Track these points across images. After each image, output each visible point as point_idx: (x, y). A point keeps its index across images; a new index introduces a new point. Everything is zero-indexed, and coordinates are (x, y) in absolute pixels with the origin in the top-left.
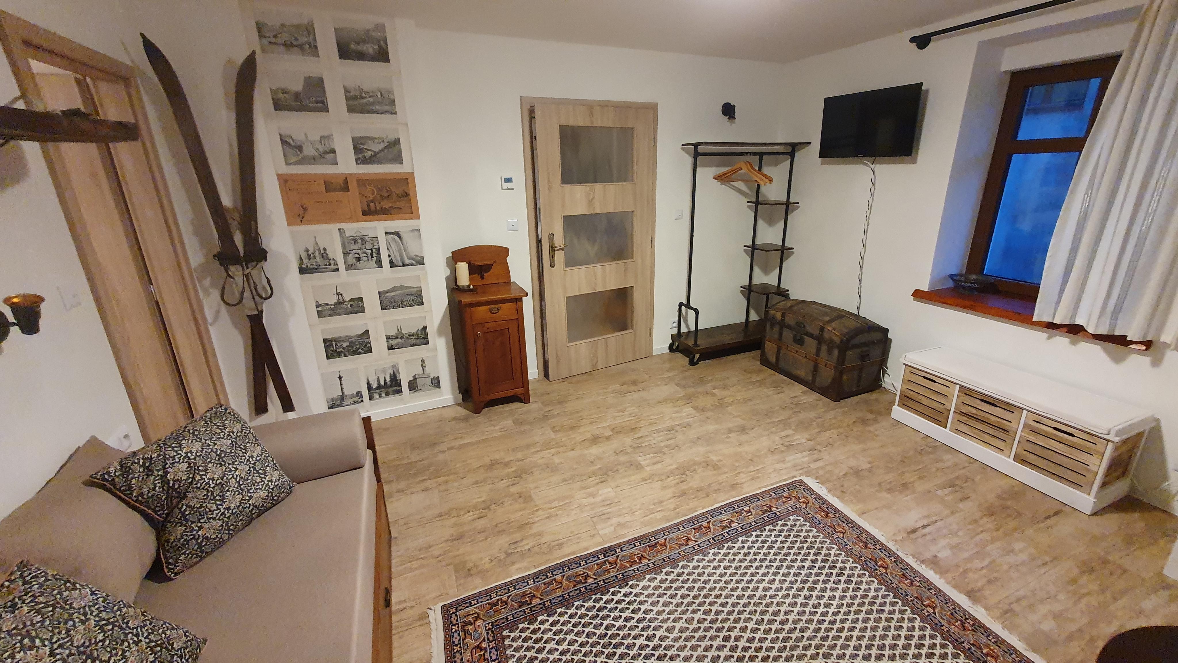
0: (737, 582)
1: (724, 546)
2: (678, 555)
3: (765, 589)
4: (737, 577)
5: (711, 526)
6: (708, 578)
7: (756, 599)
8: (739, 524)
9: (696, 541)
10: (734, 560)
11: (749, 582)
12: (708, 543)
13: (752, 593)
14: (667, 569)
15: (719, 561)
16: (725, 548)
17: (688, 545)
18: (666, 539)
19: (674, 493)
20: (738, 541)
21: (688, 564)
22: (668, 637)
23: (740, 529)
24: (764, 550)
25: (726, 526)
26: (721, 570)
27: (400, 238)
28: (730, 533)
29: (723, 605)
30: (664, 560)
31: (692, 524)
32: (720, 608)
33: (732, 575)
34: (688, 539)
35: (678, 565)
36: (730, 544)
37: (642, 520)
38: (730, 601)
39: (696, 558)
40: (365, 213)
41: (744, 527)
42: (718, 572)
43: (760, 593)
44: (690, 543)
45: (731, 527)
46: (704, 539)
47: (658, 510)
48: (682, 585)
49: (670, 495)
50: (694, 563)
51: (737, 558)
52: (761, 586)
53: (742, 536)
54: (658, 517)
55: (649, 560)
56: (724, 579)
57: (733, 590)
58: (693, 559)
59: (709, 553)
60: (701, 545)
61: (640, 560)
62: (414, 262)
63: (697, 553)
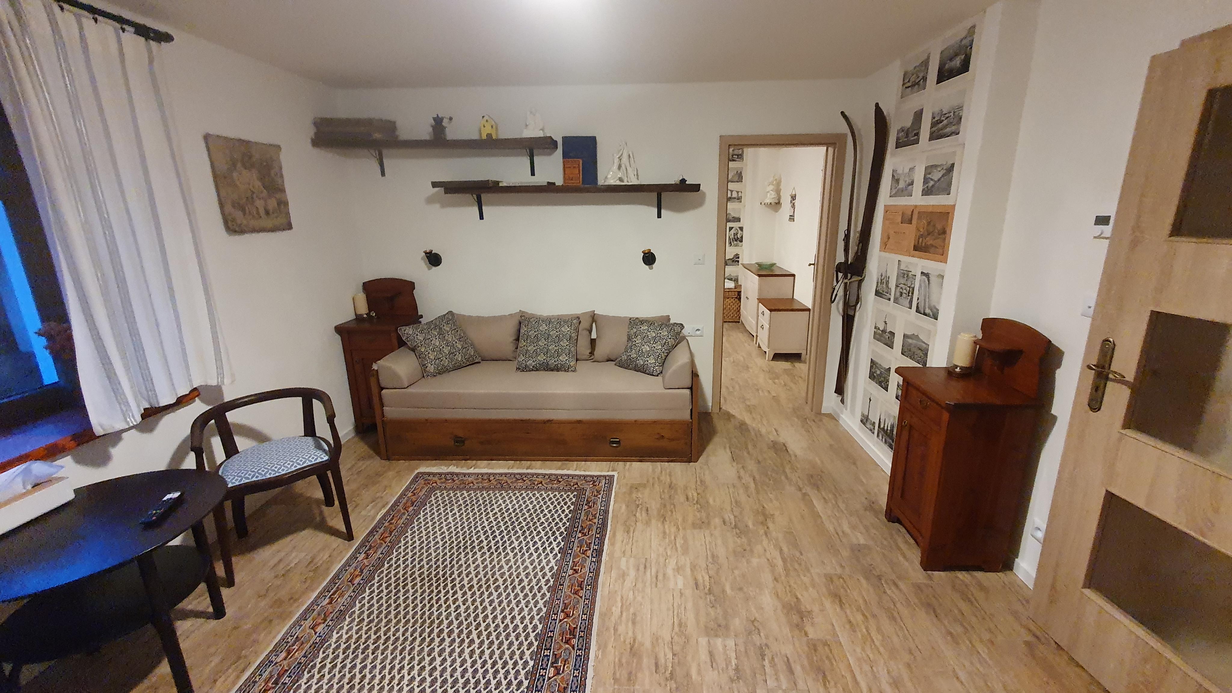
0: (497, 626)
1: (536, 640)
2: (558, 597)
3: (472, 642)
4: (501, 629)
5: (567, 646)
6: (520, 606)
7: (473, 627)
8: (549, 678)
9: (560, 621)
10: (517, 640)
11: (489, 635)
12: (551, 629)
13: (479, 630)
14: (552, 583)
15: (526, 626)
16: (534, 640)
17: (562, 611)
18: (581, 597)
19: (641, 644)
20: (531, 659)
21: (544, 600)
22: (504, 558)
23: (543, 672)
24: (501, 675)
25: (556, 661)
26: (517, 621)
27: (929, 281)
28: (546, 659)
29: (491, 602)
30: (561, 585)
31: (582, 629)
32: (491, 598)
33: (507, 626)
34: (567, 616)
35: (548, 592)
36: (534, 648)
37: (619, 593)
38: (490, 608)
39: (545, 610)
40: (916, 248)
41: (541, 679)
42: (518, 618)
43: (474, 635)
44: (562, 614)
45: (552, 667)
46: (557, 630)
47: (624, 614)
48: (531, 585)
49: (639, 637)
50: (541, 604)
51: (516, 643)
52: (477, 641)
53: (533, 667)
54: (614, 609)
55: (569, 575)
56: (509, 617)
57: (495, 617)
58: (545, 607)
59: (540, 623)
60: (554, 622)
61: (575, 570)
62: (931, 314)
63: (548, 613)
